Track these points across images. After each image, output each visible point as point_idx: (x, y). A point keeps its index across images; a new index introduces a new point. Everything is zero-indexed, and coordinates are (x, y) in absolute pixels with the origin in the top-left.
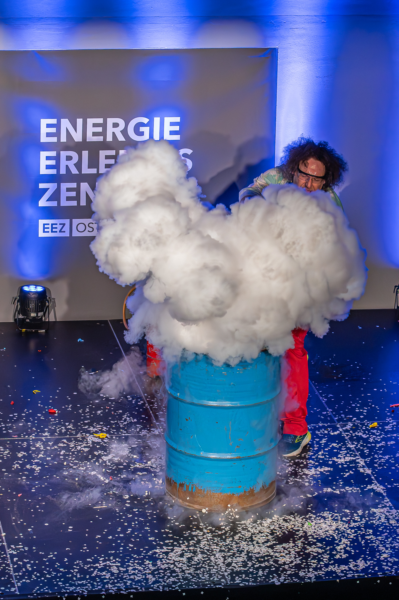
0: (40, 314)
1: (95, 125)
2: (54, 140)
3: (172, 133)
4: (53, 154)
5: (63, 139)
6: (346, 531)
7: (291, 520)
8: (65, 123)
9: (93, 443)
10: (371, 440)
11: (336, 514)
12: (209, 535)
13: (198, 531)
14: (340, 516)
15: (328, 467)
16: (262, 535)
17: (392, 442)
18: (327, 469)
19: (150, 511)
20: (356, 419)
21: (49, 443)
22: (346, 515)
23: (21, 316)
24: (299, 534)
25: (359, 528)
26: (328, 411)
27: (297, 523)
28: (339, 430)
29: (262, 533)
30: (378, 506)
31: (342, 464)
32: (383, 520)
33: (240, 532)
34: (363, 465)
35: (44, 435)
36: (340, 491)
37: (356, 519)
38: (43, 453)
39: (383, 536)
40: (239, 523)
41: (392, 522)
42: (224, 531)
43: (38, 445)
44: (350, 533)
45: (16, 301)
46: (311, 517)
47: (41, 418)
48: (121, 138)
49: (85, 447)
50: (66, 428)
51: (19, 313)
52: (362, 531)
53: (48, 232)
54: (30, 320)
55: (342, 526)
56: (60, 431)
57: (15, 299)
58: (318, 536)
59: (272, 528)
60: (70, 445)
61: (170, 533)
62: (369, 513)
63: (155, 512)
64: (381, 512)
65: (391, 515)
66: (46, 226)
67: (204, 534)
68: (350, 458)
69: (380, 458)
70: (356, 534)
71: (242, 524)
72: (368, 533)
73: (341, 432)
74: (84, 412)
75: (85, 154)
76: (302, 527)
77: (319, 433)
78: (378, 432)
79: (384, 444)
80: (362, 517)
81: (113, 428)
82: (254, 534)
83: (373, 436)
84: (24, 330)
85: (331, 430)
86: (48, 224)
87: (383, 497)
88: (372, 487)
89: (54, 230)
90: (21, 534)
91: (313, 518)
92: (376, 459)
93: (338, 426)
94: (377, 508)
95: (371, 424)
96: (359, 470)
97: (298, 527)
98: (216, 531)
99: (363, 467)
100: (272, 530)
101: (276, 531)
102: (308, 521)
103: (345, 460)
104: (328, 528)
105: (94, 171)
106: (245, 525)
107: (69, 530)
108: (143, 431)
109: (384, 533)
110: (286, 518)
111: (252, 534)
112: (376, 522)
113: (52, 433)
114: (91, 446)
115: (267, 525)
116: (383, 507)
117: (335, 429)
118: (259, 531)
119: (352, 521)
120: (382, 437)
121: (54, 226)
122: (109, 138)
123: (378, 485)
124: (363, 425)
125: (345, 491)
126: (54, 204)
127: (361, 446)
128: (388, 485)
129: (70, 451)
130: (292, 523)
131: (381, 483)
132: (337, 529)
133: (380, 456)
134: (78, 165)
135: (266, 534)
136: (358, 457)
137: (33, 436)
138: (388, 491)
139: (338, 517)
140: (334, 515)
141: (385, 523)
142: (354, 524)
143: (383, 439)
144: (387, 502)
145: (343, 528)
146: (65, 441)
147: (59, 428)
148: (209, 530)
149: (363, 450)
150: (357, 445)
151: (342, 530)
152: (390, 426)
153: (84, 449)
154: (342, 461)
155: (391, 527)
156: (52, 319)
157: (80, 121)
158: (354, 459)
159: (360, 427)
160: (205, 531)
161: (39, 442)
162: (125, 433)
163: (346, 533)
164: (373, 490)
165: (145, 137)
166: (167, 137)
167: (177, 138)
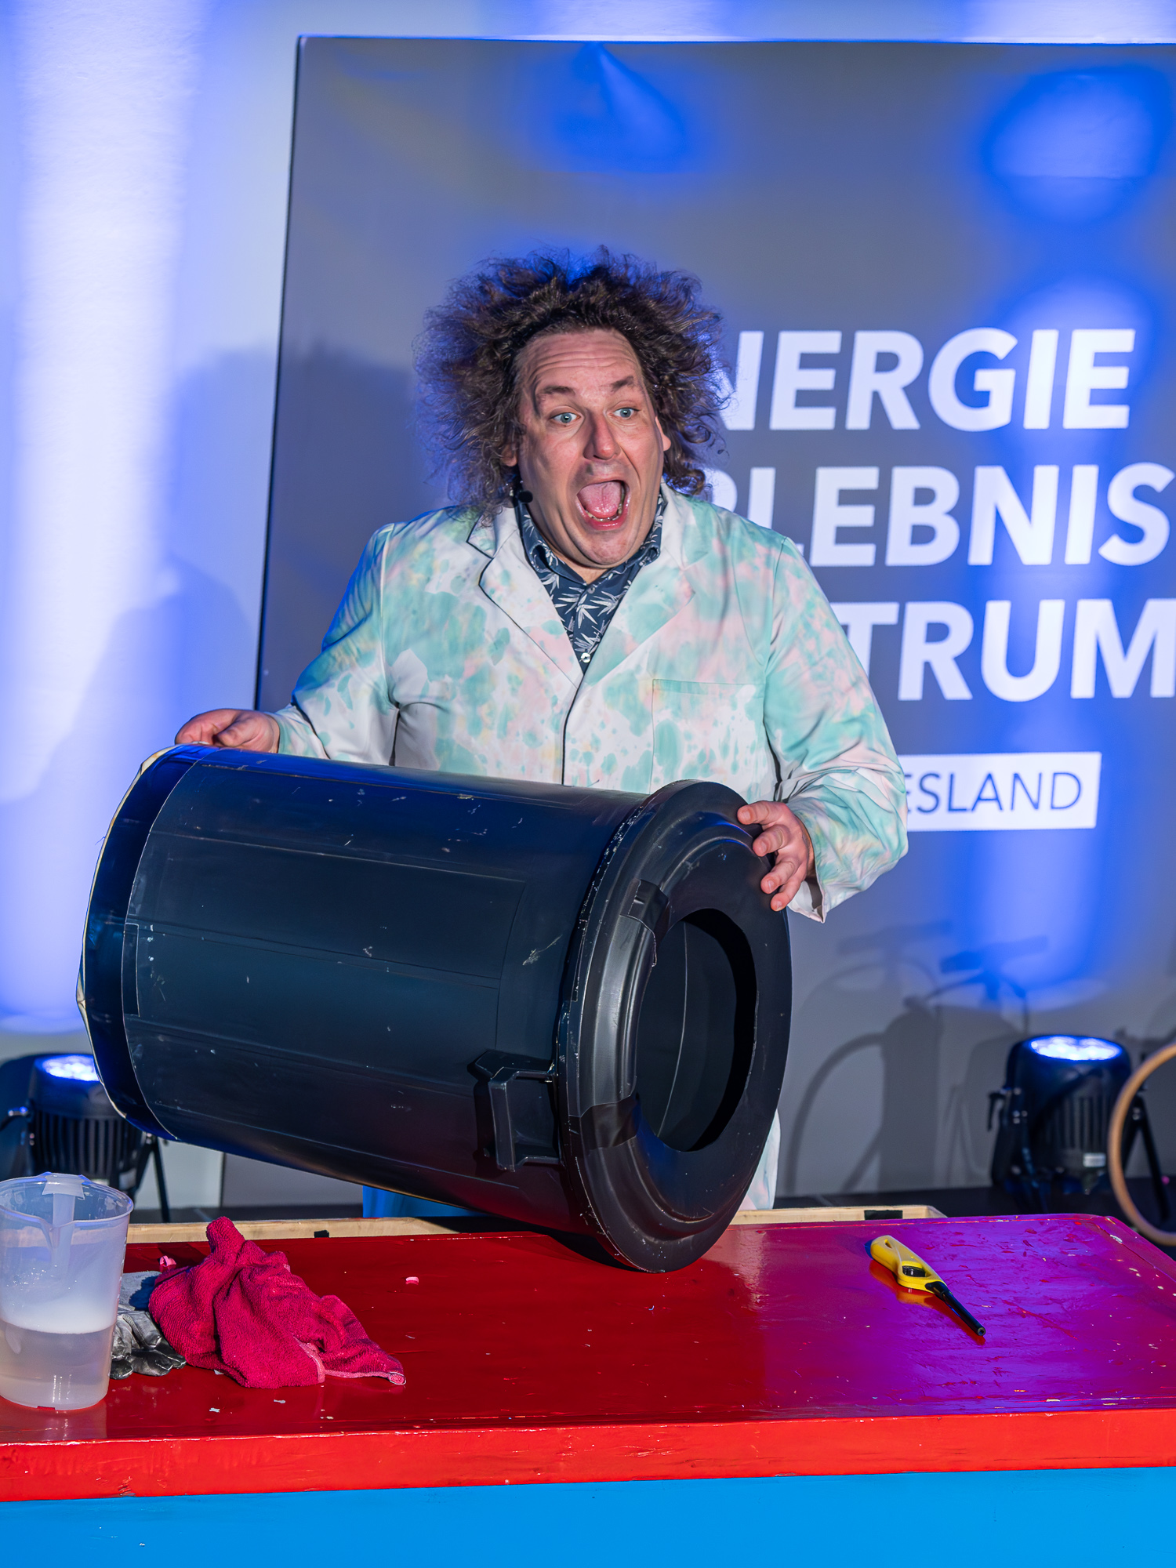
1: (808, 361)
3: (1100, 397)
48: (902, 417)
75: (763, 481)
157: (750, 344)
165: (996, 415)
166: (1082, 416)
167: (1116, 417)
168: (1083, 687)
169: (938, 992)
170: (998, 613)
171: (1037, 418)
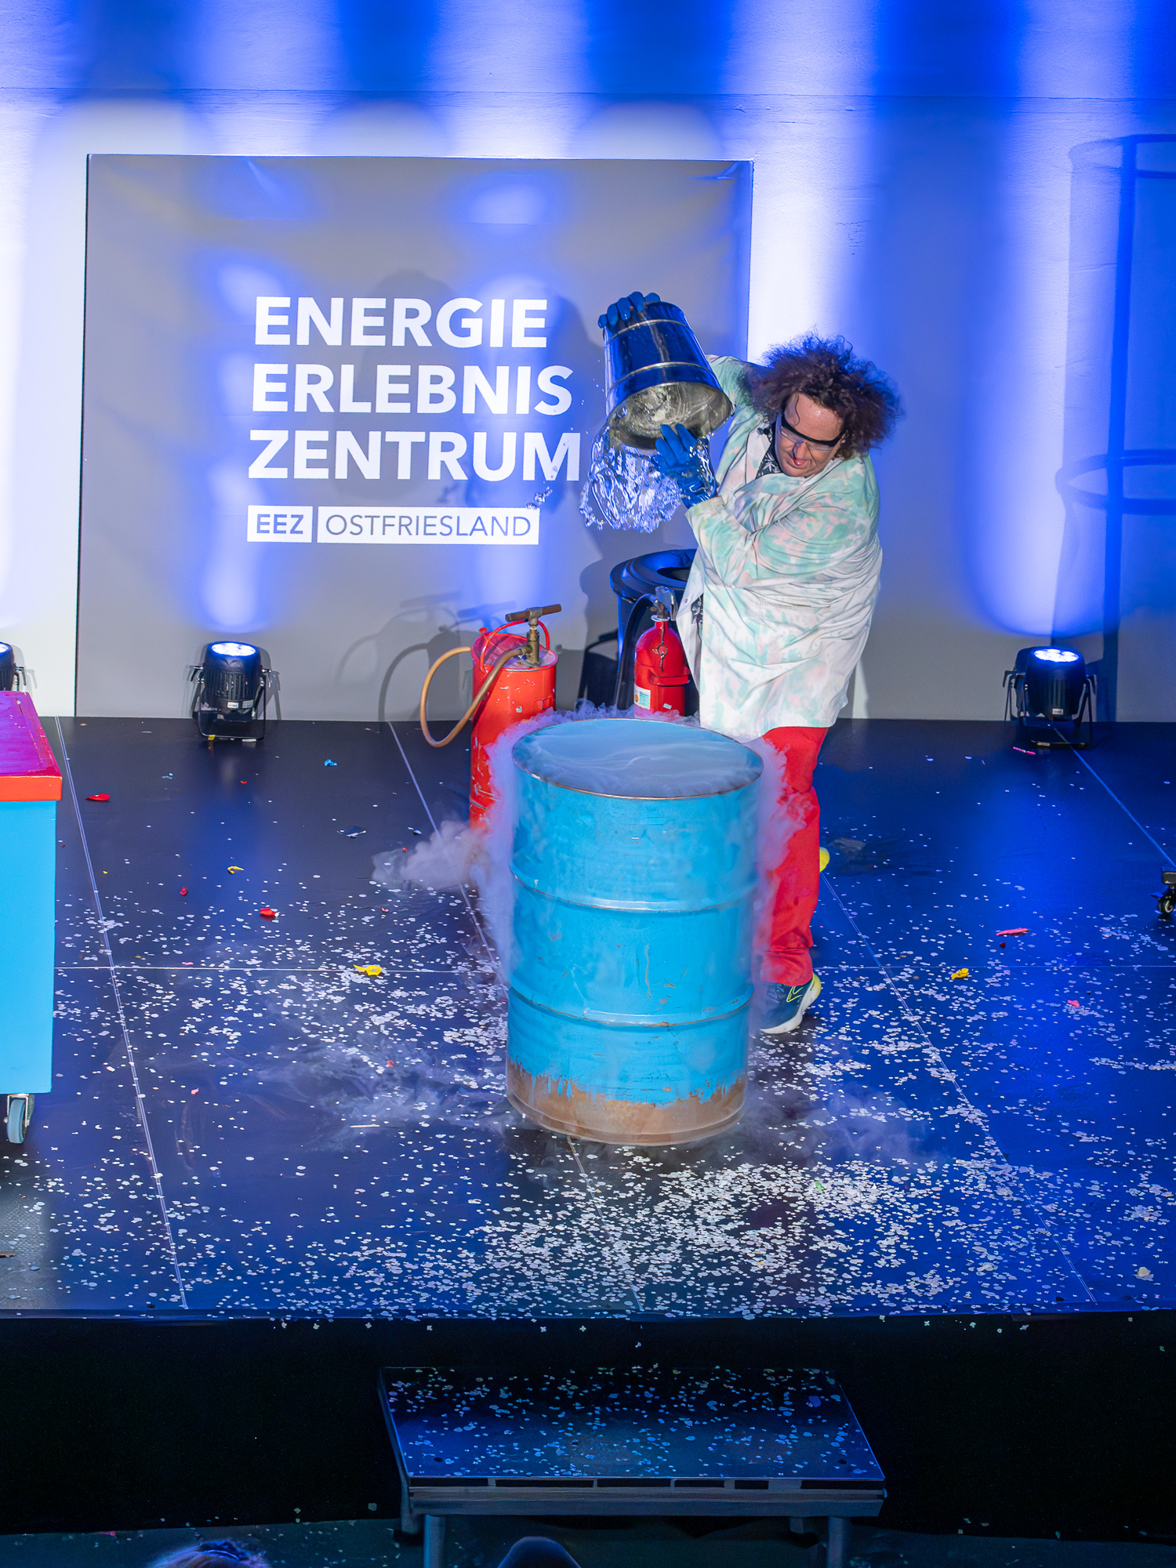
0: (247, 704)
1: (369, 312)
2: (284, 340)
3: (530, 332)
4: (282, 369)
5: (303, 339)
6: (901, 1207)
7: (778, 1176)
8: (308, 307)
9: (353, 984)
10: (956, 1006)
11: (878, 1168)
12: (600, 1200)
13: (576, 1191)
14: (887, 1172)
15: (860, 1061)
16: (716, 1205)
17: (1002, 1014)
18: (857, 1065)
19: (472, 1141)
20: (920, 958)
21: (260, 982)
22: (900, 1171)
23: (206, 708)
24: (796, 1208)
25: (928, 1201)
26: (860, 938)
27: (791, 1182)
28: (885, 982)
29: (715, 1201)
30: (972, 1155)
31: (891, 1057)
32: (982, 1186)
33: (666, 1197)
34: (937, 1062)
35: (249, 963)
36: (887, 1117)
37: (922, 1182)
38: (245, 1001)
39: (982, 1223)
40: (665, 1176)
41: (1004, 1192)
42: (631, 1193)
43: (235, 986)
44: (909, 1211)
45: (198, 675)
46: (824, 1171)
47: (244, 926)
48: (423, 340)
49: (335, 994)
50: (296, 951)
51: (203, 702)
52: (935, 1208)
53: (268, 532)
54: (225, 715)
55: (893, 1196)
56: (284, 956)
57: (196, 671)
58: (838, 1215)
59: (735, 1192)
60: (303, 987)
61: (516, 1192)
62: (951, 1167)
63: (482, 1143)
64: (979, 1169)
65: (1002, 1176)
66: (263, 520)
67: (589, 1196)
68: (908, 1044)
69: (975, 1049)
70: (922, 1215)
71: (670, 1180)
72: (948, 1214)
73: (888, 985)
74: (334, 917)
75: (348, 372)
76: (802, 1193)
77: (841, 985)
78: (971, 991)
79: (983, 1016)
80: (935, 1177)
81: (397, 956)
82: (697, 1203)
83: (960, 999)
84: (212, 737)
85: (866, 980)
86: (268, 516)
87: (983, 1134)
88: (956, 1112)
89: (279, 528)
90: (195, 1178)
91: (826, 1174)
92: (966, 1048)
93: (883, 973)
94: (969, 1158)
95: (955, 972)
96: (930, 1073)
97: (794, 1192)
98: (615, 1192)
99: (938, 1065)
100: (736, 1196)
101: (745, 1199)
102: (817, 1179)
103: (899, 1049)
104: (861, 1198)
105: (364, 407)
106: (677, 1182)
107: (298, 1174)
108: (459, 963)
109: (984, 1216)
110: (767, 1171)
111: (693, 1202)
112: (967, 1189)
113: (266, 959)
114: (348, 992)
115: (725, 1183)
116: (981, 1158)
117: (876, 979)
118: (709, 1197)
119: (912, 1185)
120: (978, 1000)
121: (280, 520)
122: (399, 340)
123: (971, 1107)
124: (937, 972)
125: (897, 1117)
126: (281, 473)
127: (932, 1018)
128: (992, 1108)
129: (303, 1001)
130: (780, 1182)
131: (978, 1103)
132: (880, 1201)
133: (974, 1043)
134: (333, 395)
135: (725, 1203)
136: (925, 1043)
137: (226, 964)
138: (992, 1120)
139: (882, 1174)
140: (873, 1169)
141: (988, 1194)
142: (917, 1191)
143: (981, 1006)
144: (992, 1147)
145: (893, 1200)
146: (293, 978)
147: (281, 949)
148: (601, 1188)
149: (936, 1029)
150: (924, 1016)
151: (892, 1204)
152: (997, 978)
153: (332, 998)
154: (891, 1049)
155: (1001, 1204)
156: (271, 715)
157: (337, 304)
158: (918, 1046)
159: (931, 977)
160: (590, 1190)
161: (238, 978)
162: (420, 968)
163: (901, 1211)
164: (959, 1118)
165: (474, 340)
166: (520, 341)
167: (541, 342)
168: (529, 474)
169: (457, 624)
170: (480, 439)
171: (496, 341)
